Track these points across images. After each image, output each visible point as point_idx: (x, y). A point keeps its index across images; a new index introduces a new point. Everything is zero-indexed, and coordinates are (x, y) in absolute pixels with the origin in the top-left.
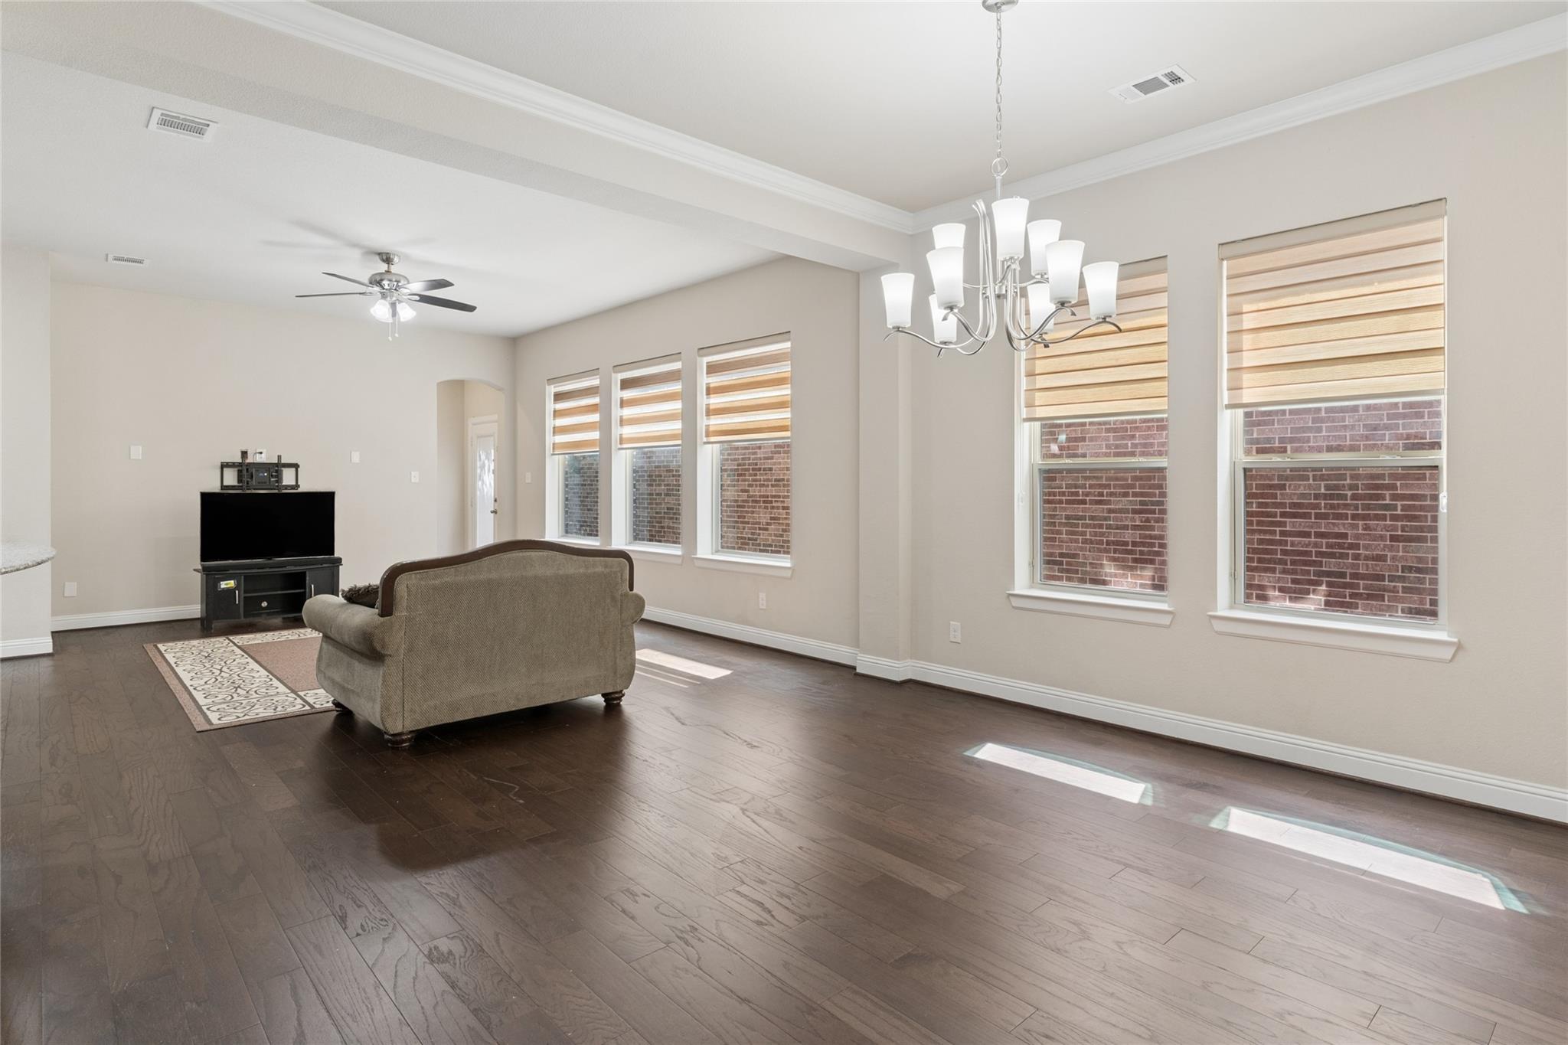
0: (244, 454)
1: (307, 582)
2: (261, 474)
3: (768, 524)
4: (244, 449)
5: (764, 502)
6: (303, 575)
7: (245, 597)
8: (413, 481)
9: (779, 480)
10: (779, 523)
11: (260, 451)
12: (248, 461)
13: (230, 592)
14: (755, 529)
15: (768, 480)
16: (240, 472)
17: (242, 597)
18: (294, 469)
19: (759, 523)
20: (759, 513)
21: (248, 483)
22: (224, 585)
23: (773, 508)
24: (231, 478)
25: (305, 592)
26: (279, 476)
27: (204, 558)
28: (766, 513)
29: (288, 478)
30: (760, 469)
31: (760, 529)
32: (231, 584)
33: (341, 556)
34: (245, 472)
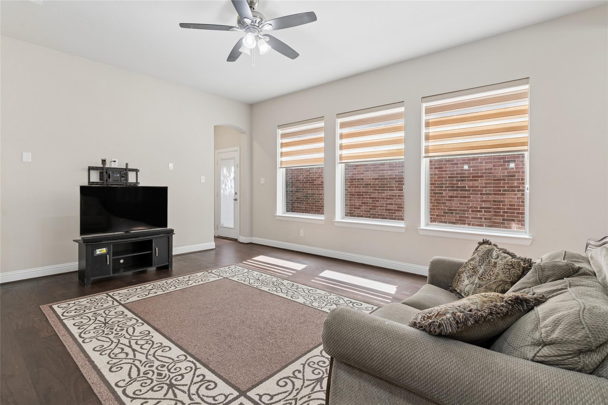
0: (104, 161)
1: (153, 246)
2: (115, 175)
3: (360, 206)
4: (103, 159)
5: (358, 195)
6: (151, 241)
7: (113, 259)
8: (202, 182)
9: (367, 184)
10: (367, 205)
11: (114, 160)
12: (106, 166)
13: (103, 257)
14: (352, 208)
15: (361, 184)
16: (101, 174)
17: (112, 258)
18: (135, 173)
19: (355, 205)
20: (355, 200)
21: (107, 181)
22: (98, 252)
23: (364, 198)
24: (95, 177)
25: (152, 253)
26: (126, 176)
27: (82, 232)
28: (359, 200)
29: (132, 178)
30: (355, 179)
31: (355, 208)
32: (104, 250)
33: (172, 228)
34: (105, 173)
